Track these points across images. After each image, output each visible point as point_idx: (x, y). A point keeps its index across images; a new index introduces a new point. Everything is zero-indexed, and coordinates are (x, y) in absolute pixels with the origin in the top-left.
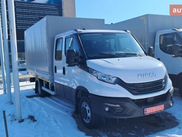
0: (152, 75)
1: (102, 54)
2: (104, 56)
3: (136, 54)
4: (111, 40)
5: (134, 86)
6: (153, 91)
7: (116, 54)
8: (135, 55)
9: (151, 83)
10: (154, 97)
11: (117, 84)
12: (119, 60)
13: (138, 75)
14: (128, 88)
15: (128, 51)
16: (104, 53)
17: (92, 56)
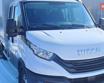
0: (95, 50)
1: (46, 24)
2: (47, 27)
3: (84, 26)
4: (65, 9)
5: (71, 63)
6: (94, 69)
7: (61, 25)
8: (82, 27)
9: (94, 60)
10: (96, 76)
11: (52, 61)
12: (61, 32)
13: (78, 51)
14: (65, 66)
15: (79, 21)
16: (48, 24)
17: (34, 27)
